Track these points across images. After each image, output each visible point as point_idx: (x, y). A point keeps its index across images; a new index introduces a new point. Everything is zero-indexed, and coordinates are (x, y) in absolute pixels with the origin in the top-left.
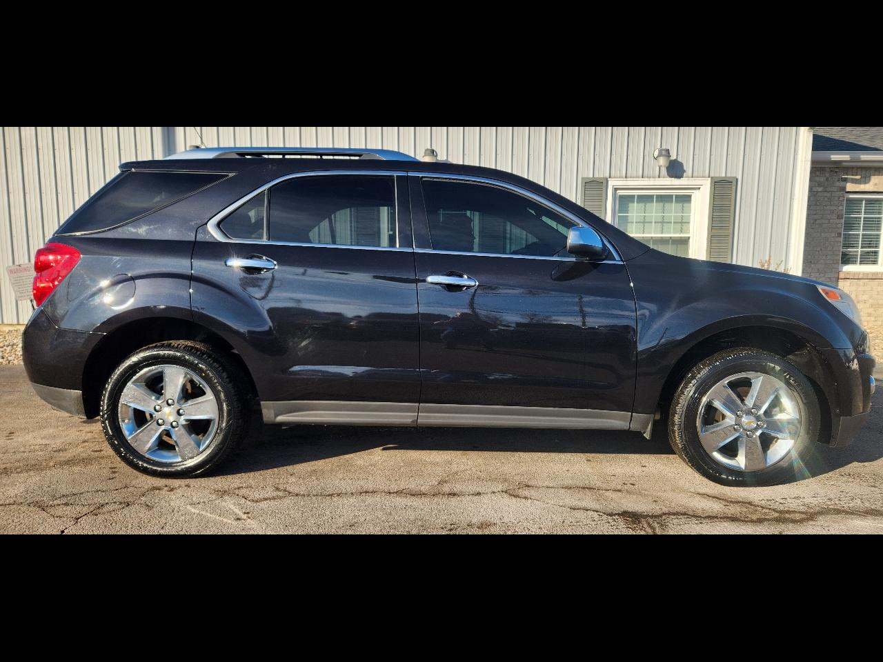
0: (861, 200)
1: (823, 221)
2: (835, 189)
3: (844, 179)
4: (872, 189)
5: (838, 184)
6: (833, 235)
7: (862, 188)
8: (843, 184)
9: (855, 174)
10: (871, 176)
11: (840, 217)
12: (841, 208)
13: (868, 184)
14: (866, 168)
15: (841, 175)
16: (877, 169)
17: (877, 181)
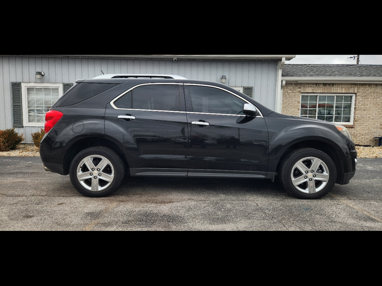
0: (308, 96)
1: (293, 104)
2: (297, 92)
3: (300, 88)
4: (311, 92)
5: (297, 90)
6: (296, 109)
7: (307, 91)
8: (299, 90)
9: (304, 86)
10: (310, 87)
11: (299, 102)
12: (299, 99)
13: (309, 90)
14: (309, 84)
15: (299, 87)
16: (313, 84)
17: (313, 89)
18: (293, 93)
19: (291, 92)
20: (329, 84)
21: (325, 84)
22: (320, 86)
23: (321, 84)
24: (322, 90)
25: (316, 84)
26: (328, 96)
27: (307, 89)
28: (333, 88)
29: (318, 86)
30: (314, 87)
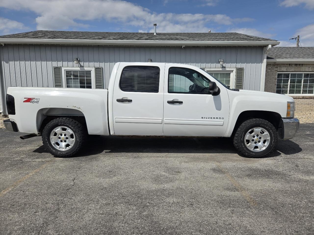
0: (282, 74)
1: (271, 81)
2: (274, 71)
3: (277, 68)
4: (285, 70)
5: (275, 69)
6: (274, 85)
7: (282, 70)
8: (276, 69)
9: (280, 66)
10: (285, 67)
11: (275, 79)
12: (276, 76)
13: (284, 69)
14: (284, 64)
15: (276, 66)
16: (287, 64)
17: (287, 68)
18: (271, 72)
19: (270, 71)
20: (300, 65)
21: (296, 65)
22: (293, 66)
23: (293, 64)
24: (294, 69)
25: (290, 64)
26: (297, 74)
27: (282, 69)
28: (302, 67)
29: (291, 66)
30: (287, 67)
